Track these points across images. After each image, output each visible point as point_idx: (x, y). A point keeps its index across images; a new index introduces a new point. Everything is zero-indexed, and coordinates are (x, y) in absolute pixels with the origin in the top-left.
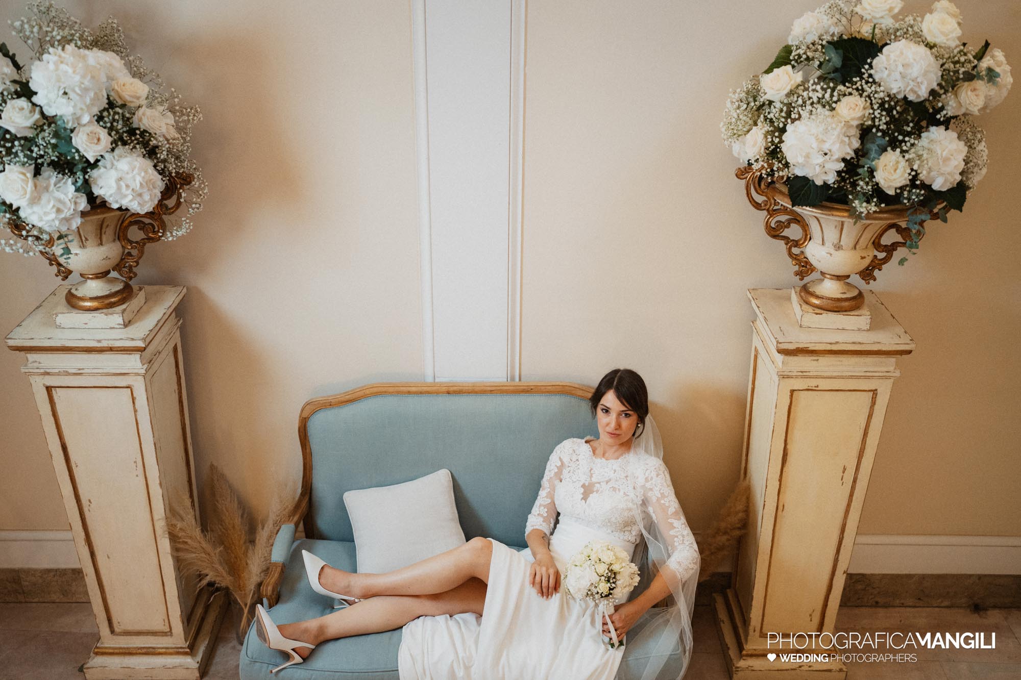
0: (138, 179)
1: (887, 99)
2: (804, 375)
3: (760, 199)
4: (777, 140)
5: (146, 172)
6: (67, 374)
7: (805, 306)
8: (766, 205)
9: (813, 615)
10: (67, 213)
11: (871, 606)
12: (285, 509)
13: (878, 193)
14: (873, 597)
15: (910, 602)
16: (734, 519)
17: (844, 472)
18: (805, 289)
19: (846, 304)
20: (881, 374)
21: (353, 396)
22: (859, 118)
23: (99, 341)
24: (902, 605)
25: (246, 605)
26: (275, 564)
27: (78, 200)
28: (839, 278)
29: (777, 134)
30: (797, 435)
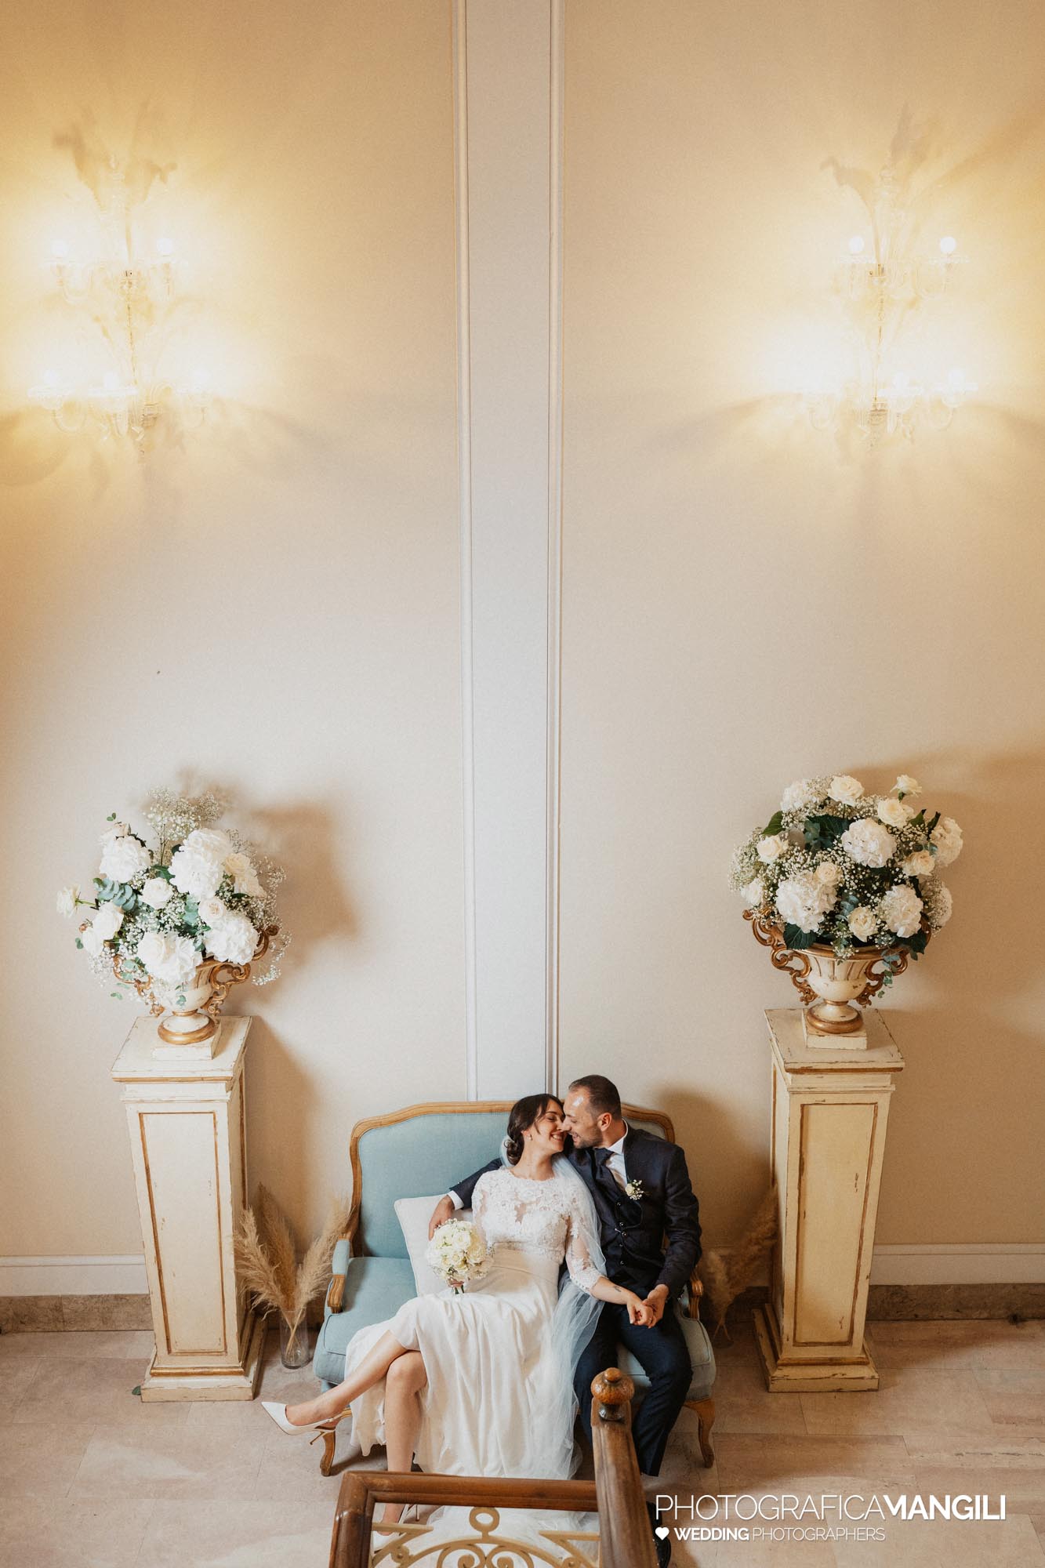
0: (244, 938)
1: (853, 867)
2: (811, 1091)
3: (765, 936)
4: (771, 895)
5: (250, 932)
6: (161, 1101)
7: (811, 1029)
8: (770, 941)
9: (843, 1322)
10: (187, 969)
11: (911, 1320)
12: (339, 1226)
13: (854, 941)
14: (911, 1309)
15: (950, 1314)
16: (764, 1229)
17: (856, 1179)
18: (811, 1013)
19: (846, 1027)
20: (880, 1089)
21: (402, 1116)
22: (834, 881)
23: (194, 1072)
24: (942, 1318)
25: (293, 1327)
26: (338, 1276)
27: (196, 958)
28: (838, 1004)
29: (771, 889)
30: (812, 1144)
